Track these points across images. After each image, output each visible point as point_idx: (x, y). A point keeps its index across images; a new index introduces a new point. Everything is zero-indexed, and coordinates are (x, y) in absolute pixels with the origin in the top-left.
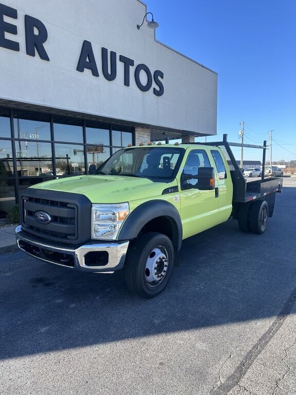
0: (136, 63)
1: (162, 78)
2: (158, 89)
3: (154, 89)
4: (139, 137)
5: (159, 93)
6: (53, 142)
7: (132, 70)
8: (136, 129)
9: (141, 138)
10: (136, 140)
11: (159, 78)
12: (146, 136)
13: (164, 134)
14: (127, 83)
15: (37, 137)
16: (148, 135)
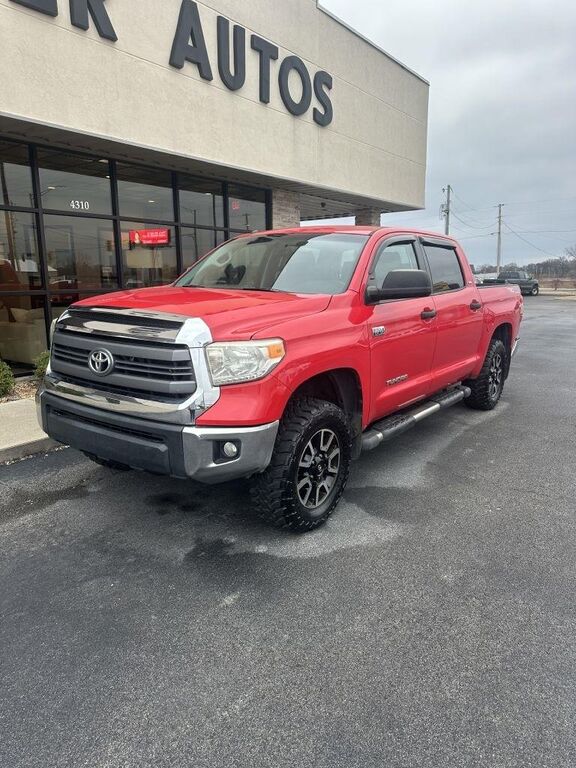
0: (282, 55)
1: (330, 88)
2: (321, 110)
3: (315, 109)
4: (279, 210)
5: (323, 120)
6: (116, 219)
7: (274, 69)
8: (274, 194)
9: (283, 214)
10: (274, 216)
11: (325, 89)
12: (292, 209)
14: (264, 98)
15: (85, 206)
16: (296, 207)
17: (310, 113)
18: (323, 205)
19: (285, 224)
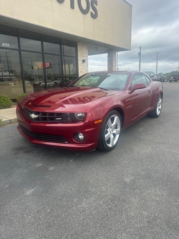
1: (97, 5)
2: (94, 13)
3: (91, 12)
4: (80, 49)
5: (94, 16)
6: (20, 50)
8: (78, 43)
10: (78, 51)
11: (95, 5)
13: (96, 48)
14: (72, 7)
15: (8, 45)
17: (89, 13)
19: (82, 54)
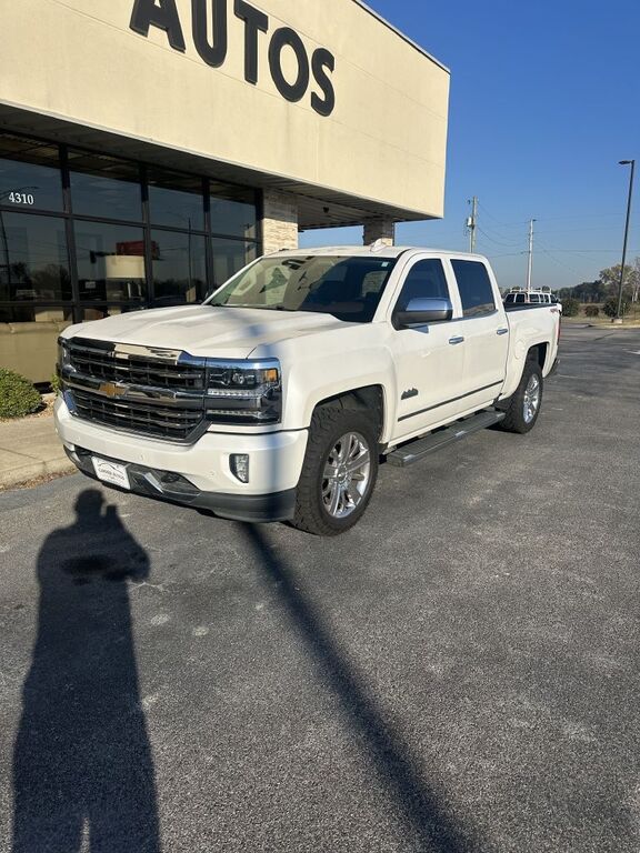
0: (274, 25)
1: (332, 69)
2: (321, 95)
3: (313, 95)
4: (273, 213)
5: (324, 107)
8: (265, 195)
11: (325, 69)
14: (251, 75)
16: (293, 211)
17: (307, 98)
18: (326, 210)
